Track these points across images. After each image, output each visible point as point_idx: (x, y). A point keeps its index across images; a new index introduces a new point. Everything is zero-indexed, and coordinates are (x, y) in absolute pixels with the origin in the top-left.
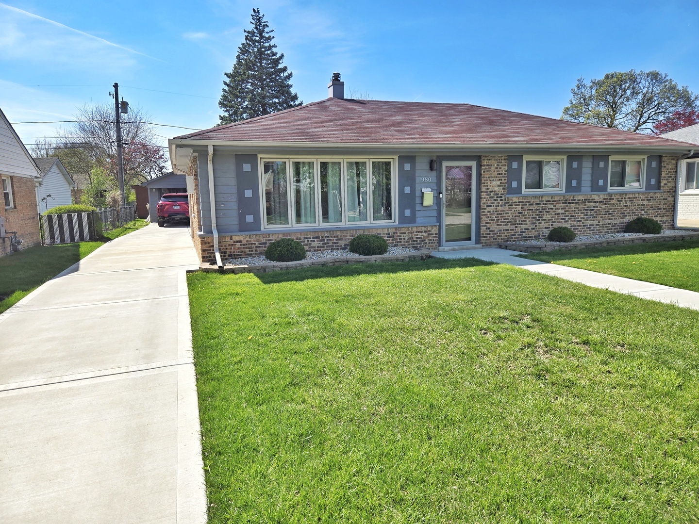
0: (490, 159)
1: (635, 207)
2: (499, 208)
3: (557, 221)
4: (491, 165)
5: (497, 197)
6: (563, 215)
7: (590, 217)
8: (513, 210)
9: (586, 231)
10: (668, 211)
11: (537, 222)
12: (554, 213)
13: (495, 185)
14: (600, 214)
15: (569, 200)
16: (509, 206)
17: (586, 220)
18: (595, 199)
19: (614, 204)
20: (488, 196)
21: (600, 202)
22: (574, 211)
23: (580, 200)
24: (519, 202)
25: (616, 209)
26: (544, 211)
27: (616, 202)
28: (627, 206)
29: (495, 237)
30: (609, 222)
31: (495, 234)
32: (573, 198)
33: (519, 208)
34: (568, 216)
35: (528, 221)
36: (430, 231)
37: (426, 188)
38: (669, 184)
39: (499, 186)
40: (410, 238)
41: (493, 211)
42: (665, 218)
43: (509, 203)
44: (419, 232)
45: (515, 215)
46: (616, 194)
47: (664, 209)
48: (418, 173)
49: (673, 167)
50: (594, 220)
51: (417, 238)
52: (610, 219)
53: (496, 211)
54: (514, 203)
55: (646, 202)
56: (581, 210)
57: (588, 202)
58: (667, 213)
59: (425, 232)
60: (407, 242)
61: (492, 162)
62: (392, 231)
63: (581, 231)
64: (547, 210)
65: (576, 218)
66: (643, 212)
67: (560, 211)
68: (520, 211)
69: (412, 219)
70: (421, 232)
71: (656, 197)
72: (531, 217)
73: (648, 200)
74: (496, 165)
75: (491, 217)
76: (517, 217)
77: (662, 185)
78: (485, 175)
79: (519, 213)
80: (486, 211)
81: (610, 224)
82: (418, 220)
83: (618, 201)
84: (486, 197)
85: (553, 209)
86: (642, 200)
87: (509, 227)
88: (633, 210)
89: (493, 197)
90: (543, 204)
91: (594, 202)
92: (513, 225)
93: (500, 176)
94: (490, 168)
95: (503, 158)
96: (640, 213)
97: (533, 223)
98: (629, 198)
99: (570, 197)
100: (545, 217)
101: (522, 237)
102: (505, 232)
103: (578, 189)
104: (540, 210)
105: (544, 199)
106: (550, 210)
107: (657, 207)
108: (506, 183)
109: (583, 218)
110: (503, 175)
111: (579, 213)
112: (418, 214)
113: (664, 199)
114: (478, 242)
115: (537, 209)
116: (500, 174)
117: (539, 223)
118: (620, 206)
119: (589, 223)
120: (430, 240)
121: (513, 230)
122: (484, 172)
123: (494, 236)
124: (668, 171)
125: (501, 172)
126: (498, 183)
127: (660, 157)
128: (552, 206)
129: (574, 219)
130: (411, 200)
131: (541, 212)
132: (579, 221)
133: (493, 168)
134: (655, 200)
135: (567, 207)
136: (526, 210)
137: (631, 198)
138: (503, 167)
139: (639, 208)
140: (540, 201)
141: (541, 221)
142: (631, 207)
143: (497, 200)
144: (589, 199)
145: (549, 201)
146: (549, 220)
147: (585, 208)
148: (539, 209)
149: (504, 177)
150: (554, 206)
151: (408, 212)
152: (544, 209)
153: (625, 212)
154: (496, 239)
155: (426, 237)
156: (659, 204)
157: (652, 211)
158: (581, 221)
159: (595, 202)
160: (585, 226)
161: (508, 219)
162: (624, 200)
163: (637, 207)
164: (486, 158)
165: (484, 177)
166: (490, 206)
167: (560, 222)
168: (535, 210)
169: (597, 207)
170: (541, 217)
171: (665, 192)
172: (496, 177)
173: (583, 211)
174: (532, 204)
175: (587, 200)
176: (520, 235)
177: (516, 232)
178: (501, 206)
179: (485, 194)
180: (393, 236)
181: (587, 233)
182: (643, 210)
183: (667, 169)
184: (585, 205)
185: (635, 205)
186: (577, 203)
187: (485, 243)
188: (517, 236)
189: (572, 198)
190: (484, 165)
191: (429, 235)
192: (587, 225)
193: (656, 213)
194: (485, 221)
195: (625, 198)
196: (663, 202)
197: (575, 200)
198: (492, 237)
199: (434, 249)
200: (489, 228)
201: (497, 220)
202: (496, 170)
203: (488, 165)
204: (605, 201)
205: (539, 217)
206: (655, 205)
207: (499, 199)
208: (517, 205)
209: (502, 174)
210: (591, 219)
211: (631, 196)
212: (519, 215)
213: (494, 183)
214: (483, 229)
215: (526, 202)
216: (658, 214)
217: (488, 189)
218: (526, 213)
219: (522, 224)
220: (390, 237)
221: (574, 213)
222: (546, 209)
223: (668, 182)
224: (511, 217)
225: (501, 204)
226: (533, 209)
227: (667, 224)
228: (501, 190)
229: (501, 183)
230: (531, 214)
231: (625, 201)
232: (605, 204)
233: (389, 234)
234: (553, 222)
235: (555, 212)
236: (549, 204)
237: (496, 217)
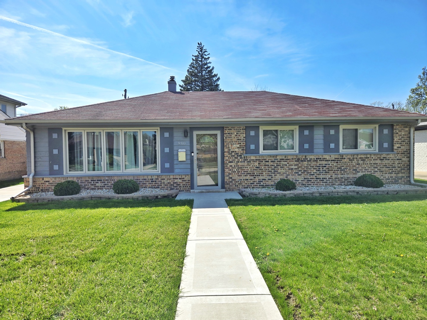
0: (230, 129)
1: (367, 165)
2: (240, 164)
3: (291, 174)
4: (232, 134)
5: (238, 156)
6: (297, 170)
7: (323, 172)
8: (251, 165)
9: (319, 182)
10: (403, 169)
11: (273, 175)
12: (288, 168)
13: (235, 147)
14: (332, 170)
15: (301, 159)
16: (247, 162)
17: (318, 175)
18: (326, 159)
19: (345, 162)
20: (230, 155)
21: (331, 160)
22: (307, 167)
23: (312, 159)
24: (256, 160)
25: (348, 166)
26: (279, 167)
27: (348, 161)
28: (359, 164)
29: (237, 184)
30: (342, 176)
31: (237, 182)
32: (306, 157)
33: (256, 164)
34: (302, 171)
35: (264, 173)
36: (184, 178)
37: (182, 149)
38: (402, 147)
39: (238, 148)
40: (169, 183)
41: (235, 166)
42: (400, 175)
43: (247, 160)
44: (175, 179)
45: (253, 169)
46: (347, 155)
47: (398, 167)
48: (175, 139)
49: (407, 133)
50: (326, 175)
51: (173, 183)
52: (342, 174)
53: (237, 166)
54: (252, 160)
55: (378, 162)
56: (313, 167)
57: (320, 161)
58: (403, 170)
59: (180, 179)
60: (166, 185)
61: (232, 131)
62: (154, 178)
63: (315, 183)
64: (282, 166)
65: (309, 173)
66: (376, 169)
67: (293, 167)
68: (258, 166)
69: (171, 170)
70: (177, 179)
71: (389, 158)
72: (267, 171)
73: (380, 160)
74: (235, 133)
75: (232, 170)
76: (255, 171)
77: (395, 147)
78: (227, 140)
79: (256, 167)
80: (228, 165)
81: (343, 178)
82: (176, 171)
83: (350, 160)
84: (228, 155)
85: (287, 165)
86: (374, 160)
87: (248, 177)
88: (365, 168)
89: (234, 156)
90: (278, 161)
91: (325, 161)
92: (252, 176)
93: (239, 141)
94: (231, 136)
95: (241, 128)
96: (373, 170)
97: (269, 175)
98: (361, 158)
99: (302, 157)
100: (279, 171)
101: (260, 185)
102: (246, 181)
103: (311, 150)
104: (275, 166)
105: (278, 158)
106: (284, 166)
107: (391, 165)
108: (244, 146)
109: (316, 173)
110: (242, 140)
111: (311, 169)
112: (176, 166)
113: (397, 159)
114: (223, 187)
115: (272, 165)
116: (239, 140)
117: (275, 175)
118: (351, 164)
119: (321, 176)
120: (184, 185)
121: (252, 180)
122: (226, 138)
123: (236, 184)
124: (400, 137)
125: (240, 138)
126: (238, 146)
127: (392, 126)
128: (286, 163)
129: (307, 173)
130: (170, 157)
131: (276, 167)
132: (312, 175)
133: (233, 136)
134: (389, 160)
135: (299, 164)
136: (262, 166)
137: (363, 158)
138: (241, 135)
139: (372, 166)
140: (274, 159)
141: (276, 174)
142: (363, 165)
143: (238, 158)
144: (320, 159)
145: (283, 159)
146: (283, 173)
147: (317, 165)
148: (274, 165)
149: (243, 141)
150: (288, 163)
151: (167, 165)
152: (279, 165)
153: (357, 169)
154: (237, 186)
155: (181, 183)
156: (393, 163)
157: (386, 169)
158: (314, 175)
159: (327, 161)
160: (318, 179)
161: (248, 172)
162: (355, 159)
163: (369, 165)
164: (227, 129)
165: (225, 142)
166: (232, 162)
167: (294, 175)
168: (271, 165)
169: (329, 165)
170: (276, 171)
171: (399, 154)
172: (236, 142)
173: (315, 168)
174: (268, 162)
175: (318, 159)
176: (258, 183)
177: (255, 182)
178: (241, 162)
179: (227, 153)
180: (156, 181)
181: (320, 184)
182: (376, 168)
183: (400, 135)
184: (317, 163)
185: (368, 164)
186: (309, 161)
187: (229, 188)
188: (255, 184)
189: (304, 157)
190: (226, 134)
191: (183, 181)
192: (320, 178)
193: (391, 171)
194: (228, 172)
195: (356, 158)
196: (397, 162)
197: (307, 159)
198: (234, 184)
199: (187, 191)
200: (231, 178)
201: (238, 172)
202: (236, 137)
203: (228, 134)
204: (336, 160)
205: (274, 171)
206: (388, 164)
207: (239, 157)
208: (254, 162)
209: (241, 139)
210: (324, 173)
211: (363, 156)
212: (256, 169)
213: (234, 145)
214: (227, 178)
215: (263, 160)
216: (392, 171)
217: (229, 150)
218: (263, 168)
219: (259, 176)
220: (153, 181)
221: (307, 169)
222: (280, 165)
223: (401, 145)
224: (250, 170)
225: (240, 160)
226: (269, 165)
227: (403, 180)
228: (241, 151)
229: (240, 146)
230: (267, 168)
231: (357, 160)
232: (337, 162)
233: (153, 179)
234: (287, 175)
235: (289, 167)
236: (283, 161)
237: (237, 170)
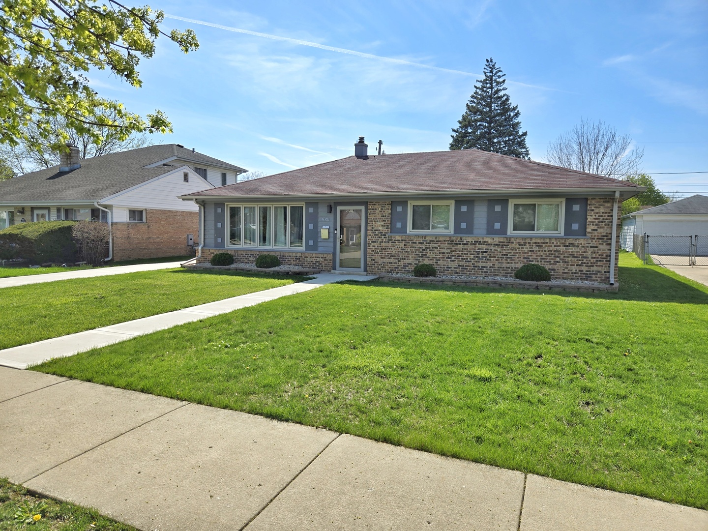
0: (374, 205)
1: (545, 253)
2: (383, 244)
3: (442, 259)
4: (376, 209)
5: (381, 235)
6: (449, 255)
7: (482, 259)
8: (396, 246)
9: (477, 272)
10: (600, 261)
11: (421, 259)
12: (438, 252)
13: (379, 226)
14: (495, 257)
15: (456, 241)
16: (392, 242)
17: (476, 262)
18: (487, 242)
19: (513, 248)
20: (373, 234)
21: (494, 245)
22: (462, 251)
23: (469, 242)
24: (402, 240)
25: (517, 253)
26: (428, 250)
27: (517, 246)
28: (533, 251)
29: (380, 268)
30: (508, 265)
31: (379, 265)
32: (461, 239)
33: (402, 245)
34: (455, 256)
35: (410, 257)
36: (326, 258)
37: (326, 225)
38: (600, 230)
39: (383, 226)
40: (311, 261)
41: (378, 246)
42: (595, 269)
43: (392, 240)
44: (317, 257)
45: (397, 251)
46: (517, 237)
47: (592, 258)
48: (320, 214)
49: (608, 210)
50: (487, 262)
51: (316, 262)
52: (508, 263)
53: (380, 247)
54: (397, 240)
55: (562, 249)
56: (470, 251)
57: (479, 244)
58: (599, 263)
59: (322, 258)
60: (309, 264)
61: (376, 206)
62: (299, 255)
63: (471, 271)
64: (431, 249)
65: (464, 259)
66: (558, 259)
67: (445, 251)
68: (403, 248)
69: (315, 248)
70: (319, 257)
71: (578, 244)
72: (414, 253)
73: (565, 246)
74: (380, 209)
75: (375, 251)
76: (400, 253)
77: (589, 230)
78: (371, 217)
79: (401, 249)
80: (371, 245)
81: (509, 268)
82: (320, 249)
83: (520, 245)
84: (371, 234)
85: (437, 248)
86: (555, 246)
87: (392, 260)
88: (542, 256)
89: (377, 235)
90: (427, 243)
91: (486, 245)
92: (396, 259)
93: (384, 218)
94: (375, 212)
95: (386, 204)
96: (552, 259)
97: (416, 259)
98: (536, 243)
99: (457, 239)
100: (428, 255)
101: (405, 271)
102: (389, 265)
103: (469, 230)
104: (424, 248)
105: (427, 239)
106: (434, 249)
107: (581, 255)
108: (389, 224)
109: (473, 259)
110: (387, 217)
111: (467, 254)
112: (320, 244)
113: (591, 247)
114: (365, 270)
115: (420, 248)
116: (383, 216)
118: (522, 251)
119: (480, 264)
120: (326, 264)
121: (396, 263)
122: (369, 214)
123: (378, 267)
124: (597, 215)
125: (384, 215)
126: (382, 223)
127: (587, 199)
128: (436, 245)
129: (462, 259)
130: (314, 234)
131: (424, 250)
132: (468, 261)
133: (377, 212)
134: (578, 247)
135: (453, 248)
136: (408, 247)
137: (539, 243)
138: (386, 211)
139: (552, 254)
140: (423, 241)
141: (424, 258)
142: (539, 253)
143: (381, 237)
144: (480, 242)
145: (433, 241)
146: (433, 258)
147: (475, 249)
148: (422, 248)
149: (387, 218)
150: (438, 246)
151: (311, 243)
152: (428, 248)
153: (530, 257)
154: (380, 269)
155: (322, 262)
156: (585, 252)
157: (573, 259)
158: (471, 261)
159: (489, 245)
160: (476, 267)
161: (392, 254)
162: (527, 244)
163: (548, 253)
164: (371, 204)
165: (369, 219)
166: (375, 242)
167: (445, 260)
168: (418, 248)
169: (491, 250)
170: (424, 255)
171: (594, 239)
172: (380, 219)
173: (472, 253)
174: (416, 243)
175: (477, 242)
176: (403, 268)
177: (399, 266)
178: (385, 242)
179: (370, 232)
180: (300, 259)
181: (478, 274)
182: (558, 257)
183: (597, 213)
184: (476, 247)
185: (545, 251)
186: (465, 244)
187: (371, 271)
188: (400, 269)
189: (459, 239)
190: (370, 209)
191: (324, 260)
192: (479, 267)
193: (580, 262)
194: (370, 253)
195: (529, 243)
196: (590, 250)
197: (462, 241)
198: (376, 267)
199: (329, 271)
200: (374, 260)
201: (381, 253)
202: (380, 213)
203: (372, 209)
204: (501, 244)
205: (422, 255)
206: (577, 252)
207: (383, 237)
208: (400, 243)
209: (385, 216)
210: (484, 260)
211: (539, 241)
212: (402, 251)
213: (379, 223)
214: (369, 260)
215: (409, 240)
216: (582, 263)
217: (373, 228)
218: (409, 250)
219: (405, 259)
220: (297, 259)
221: (462, 254)
222: (430, 248)
223: (598, 227)
224: (394, 252)
225: (384, 240)
226: (416, 247)
227: (598, 276)
228: (385, 229)
229: (384, 223)
230: (414, 250)
231: (530, 246)
232: (501, 248)
233: (297, 257)
234: (437, 260)
235: (440, 251)
236: (433, 243)
237: (380, 251)
